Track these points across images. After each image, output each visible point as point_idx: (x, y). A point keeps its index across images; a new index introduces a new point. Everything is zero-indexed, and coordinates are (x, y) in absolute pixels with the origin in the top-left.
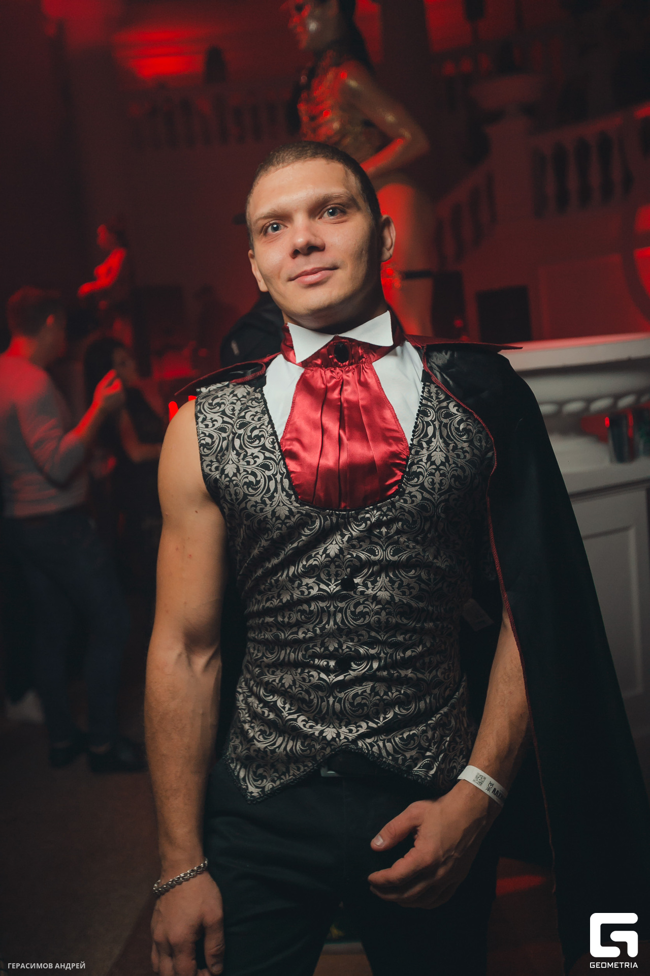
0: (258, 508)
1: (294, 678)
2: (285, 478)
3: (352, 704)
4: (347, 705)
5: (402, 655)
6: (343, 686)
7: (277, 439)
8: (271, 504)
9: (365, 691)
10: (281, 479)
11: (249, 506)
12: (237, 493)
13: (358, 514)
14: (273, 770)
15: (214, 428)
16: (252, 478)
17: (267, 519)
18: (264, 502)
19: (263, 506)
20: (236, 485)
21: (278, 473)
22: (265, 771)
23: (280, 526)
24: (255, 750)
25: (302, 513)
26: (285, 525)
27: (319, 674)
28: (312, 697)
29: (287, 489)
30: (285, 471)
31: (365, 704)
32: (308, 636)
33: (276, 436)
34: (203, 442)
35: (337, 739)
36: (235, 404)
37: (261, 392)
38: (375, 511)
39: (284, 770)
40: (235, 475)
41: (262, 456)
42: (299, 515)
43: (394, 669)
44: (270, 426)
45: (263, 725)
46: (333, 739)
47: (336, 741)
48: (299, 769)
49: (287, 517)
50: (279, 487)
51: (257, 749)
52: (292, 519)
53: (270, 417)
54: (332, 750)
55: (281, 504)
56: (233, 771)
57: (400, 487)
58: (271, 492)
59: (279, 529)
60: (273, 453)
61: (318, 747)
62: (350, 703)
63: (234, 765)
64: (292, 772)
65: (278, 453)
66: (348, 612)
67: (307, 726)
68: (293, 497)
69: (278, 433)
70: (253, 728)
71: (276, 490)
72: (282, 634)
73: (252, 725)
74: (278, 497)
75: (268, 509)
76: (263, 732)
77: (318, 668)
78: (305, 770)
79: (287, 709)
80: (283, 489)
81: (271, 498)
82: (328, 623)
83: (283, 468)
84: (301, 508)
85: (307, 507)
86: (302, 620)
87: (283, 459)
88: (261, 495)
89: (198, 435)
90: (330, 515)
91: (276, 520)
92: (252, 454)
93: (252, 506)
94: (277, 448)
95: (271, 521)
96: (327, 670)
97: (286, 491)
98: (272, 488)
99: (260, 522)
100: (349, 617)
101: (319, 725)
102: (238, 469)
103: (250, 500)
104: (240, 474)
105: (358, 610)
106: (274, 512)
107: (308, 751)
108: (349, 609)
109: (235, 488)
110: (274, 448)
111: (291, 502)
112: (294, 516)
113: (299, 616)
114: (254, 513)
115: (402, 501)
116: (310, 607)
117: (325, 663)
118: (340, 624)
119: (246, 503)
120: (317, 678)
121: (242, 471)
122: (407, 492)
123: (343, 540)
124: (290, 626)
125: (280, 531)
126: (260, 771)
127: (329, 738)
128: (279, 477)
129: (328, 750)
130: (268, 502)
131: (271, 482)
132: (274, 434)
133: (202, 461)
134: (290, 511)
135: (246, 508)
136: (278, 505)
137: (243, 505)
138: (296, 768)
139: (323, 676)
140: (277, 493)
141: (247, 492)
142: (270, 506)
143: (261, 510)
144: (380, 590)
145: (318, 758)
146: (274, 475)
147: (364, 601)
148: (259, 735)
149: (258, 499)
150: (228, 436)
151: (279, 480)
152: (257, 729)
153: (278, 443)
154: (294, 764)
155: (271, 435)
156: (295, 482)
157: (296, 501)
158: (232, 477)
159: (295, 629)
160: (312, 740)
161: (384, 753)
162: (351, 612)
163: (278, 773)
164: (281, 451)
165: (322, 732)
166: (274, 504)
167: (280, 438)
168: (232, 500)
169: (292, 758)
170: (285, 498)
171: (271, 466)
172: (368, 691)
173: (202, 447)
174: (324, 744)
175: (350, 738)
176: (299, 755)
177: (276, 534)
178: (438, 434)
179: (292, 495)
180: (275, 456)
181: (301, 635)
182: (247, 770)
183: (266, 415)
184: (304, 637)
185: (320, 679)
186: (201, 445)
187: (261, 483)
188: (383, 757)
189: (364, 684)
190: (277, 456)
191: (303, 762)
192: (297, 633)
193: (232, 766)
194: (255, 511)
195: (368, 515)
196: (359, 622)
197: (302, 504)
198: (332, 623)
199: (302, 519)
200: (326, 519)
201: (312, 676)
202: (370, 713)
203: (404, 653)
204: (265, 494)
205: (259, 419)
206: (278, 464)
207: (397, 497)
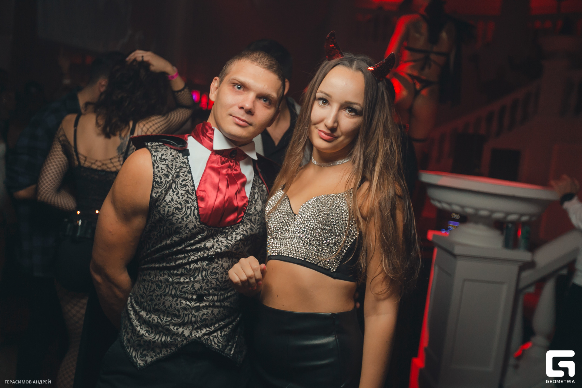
0: (179, 221)
1: (171, 303)
2: (196, 209)
3: (201, 319)
4: (199, 319)
5: (227, 295)
6: (198, 309)
7: (195, 189)
8: (186, 221)
9: (208, 313)
10: (194, 209)
11: (173, 219)
12: (169, 211)
13: (223, 230)
14: (152, 352)
15: (162, 173)
16: (179, 206)
17: (182, 228)
18: (183, 219)
19: (181, 221)
20: (170, 207)
21: (193, 206)
22: (147, 352)
23: (188, 232)
24: (144, 341)
25: (200, 228)
26: (191, 232)
27: (186, 302)
28: (181, 313)
29: (196, 215)
30: (196, 206)
31: (207, 319)
32: (186, 281)
33: (194, 187)
34: (156, 180)
35: (191, 336)
36: (173, 161)
37: (187, 159)
38: (230, 229)
39: (159, 351)
40: (170, 202)
41: (186, 196)
42: (199, 228)
43: (223, 302)
44: (191, 181)
45: (148, 328)
46: (189, 336)
47: (190, 337)
48: (167, 351)
49: (193, 229)
50: (192, 213)
51: (145, 340)
52: (195, 230)
53: (192, 176)
54: (187, 342)
55: (191, 222)
56: (129, 353)
57: (243, 219)
58: (188, 214)
59: (186, 233)
60: (192, 195)
61: (179, 340)
62: (200, 318)
63: (129, 349)
64: (163, 352)
65: (194, 196)
66: (209, 272)
67: (175, 328)
68: (198, 219)
69: (195, 186)
70: (142, 329)
71: (190, 214)
72: (171, 279)
73: (142, 327)
74: (190, 218)
75: (184, 223)
76: (147, 331)
77: (186, 299)
78: (170, 352)
79: (165, 319)
80: (194, 215)
81: (187, 218)
82: (198, 275)
83: (196, 204)
84: (201, 225)
85: (203, 225)
86: (184, 272)
87: (197, 199)
88: (182, 215)
89: (153, 175)
90: (212, 230)
91: (187, 229)
92: (182, 194)
93: (176, 219)
94: (194, 193)
95: (184, 229)
96: (191, 300)
97: (195, 216)
98: (189, 213)
99: (177, 228)
100: (209, 274)
101: (181, 328)
102: (172, 199)
103: (175, 216)
104: (173, 202)
105: (214, 271)
106: (186, 225)
107: (174, 342)
108: (210, 270)
109: (169, 208)
110: (193, 193)
111: (196, 222)
112: (196, 229)
113: (183, 271)
114: (175, 223)
115: (242, 225)
116: (190, 266)
117: (191, 296)
118: (204, 277)
119: (173, 217)
120: (185, 304)
121: (174, 201)
122: (245, 222)
123: (214, 241)
124: (177, 275)
125: (187, 235)
126: (145, 352)
127: (186, 335)
128: (193, 208)
129: (185, 342)
130: (185, 219)
131: (188, 210)
132: (193, 186)
133: (153, 189)
134: (195, 226)
135: (172, 219)
136: (190, 222)
137: (171, 217)
138: (166, 351)
139: (188, 303)
140: (190, 216)
141: (175, 212)
142: (186, 222)
143: (180, 222)
144: (224, 262)
145: (179, 346)
146: (191, 207)
147: (217, 267)
148: (146, 333)
149: (180, 217)
150: (170, 181)
151: (193, 210)
152: (144, 330)
153: (195, 191)
154: (165, 348)
155: (192, 186)
156: (201, 212)
157: (199, 222)
158: (168, 203)
159: (179, 277)
160: (177, 336)
161: (213, 343)
162: (210, 271)
163: (155, 353)
164: (196, 195)
165: (183, 332)
166: (188, 221)
167: (196, 189)
168: (164, 214)
169: (165, 345)
170: (194, 219)
171: (190, 202)
172: (210, 313)
173: (155, 182)
174: (183, 338)
175: (197, 336)
176: (168, 344)
177: (184, 236)
178: (259, 198)
179: (197, 218)
180: (193, 197)
181: (182, 280)
182: (137, 352)
183: (190, 174)
184: (184, 281)
185: (186, 304)
186: (154, 181)
187: (183, 209)
188: (212, 345)
189: (208, 309)
190: (194, 198)
191: (170, 348)
192: (180, 279)
193: (128, 350)
194: (177, 222)
195: (227, 231)
196: (213, 277)
197: (201, 224)
198: (200, 276)
199: (199, 230)
200: (209, 232)
201: (182, 303)
202: (209, 323)
203: (227, 294)
204: (184, 215)
205: (186, 176)
206: (193, 202)
207: (241, 223)
